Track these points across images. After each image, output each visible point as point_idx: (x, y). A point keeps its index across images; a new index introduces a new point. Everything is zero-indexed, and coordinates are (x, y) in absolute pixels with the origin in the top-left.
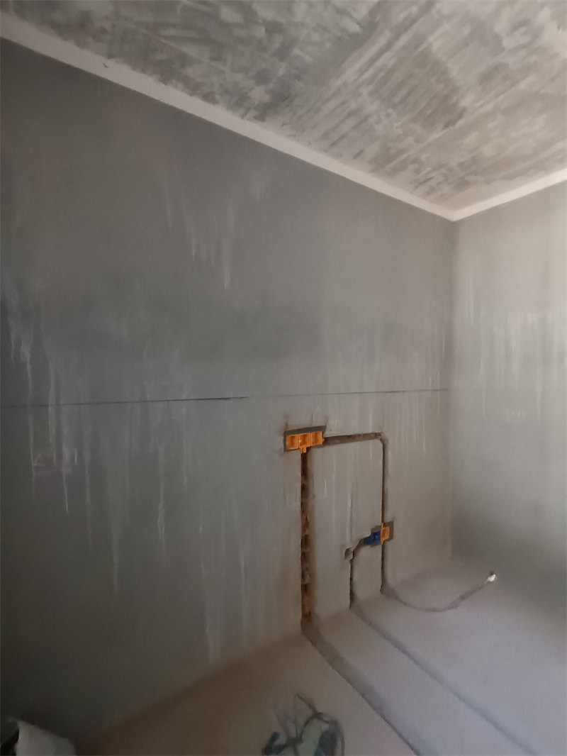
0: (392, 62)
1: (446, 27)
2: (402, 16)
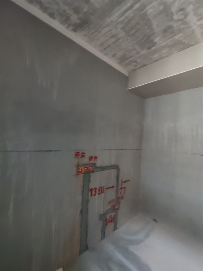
0: (132, 15)
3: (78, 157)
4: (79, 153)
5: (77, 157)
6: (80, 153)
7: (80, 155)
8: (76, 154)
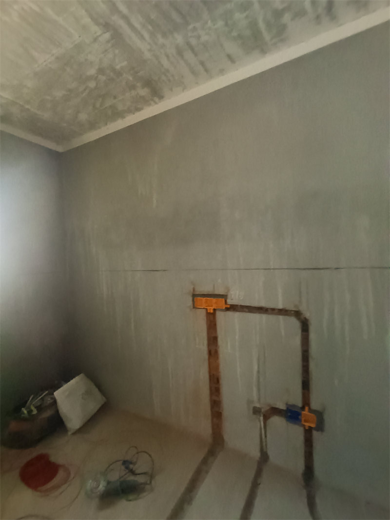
0: (140, 18)
2: (103, 6)
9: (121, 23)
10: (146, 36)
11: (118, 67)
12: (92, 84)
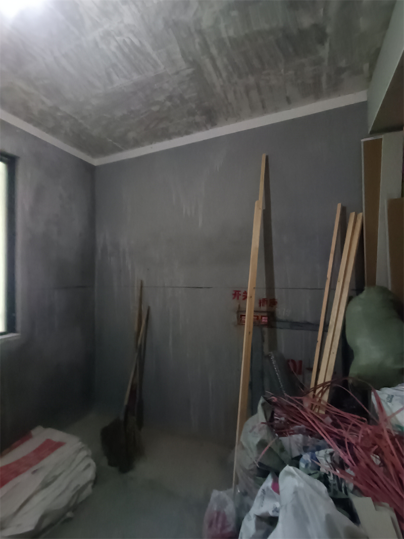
0: (225, 60)
1: (222, 26)
2: (197, 47)
3: (238, 299)
4: (239, 291)
5: (236, 298)
6: (240, 293)
7: (240, 295)
8: (234, 293)
9: (207, 62)
10: (224, 74)
11: (187, 97)
12: (155, 108)
